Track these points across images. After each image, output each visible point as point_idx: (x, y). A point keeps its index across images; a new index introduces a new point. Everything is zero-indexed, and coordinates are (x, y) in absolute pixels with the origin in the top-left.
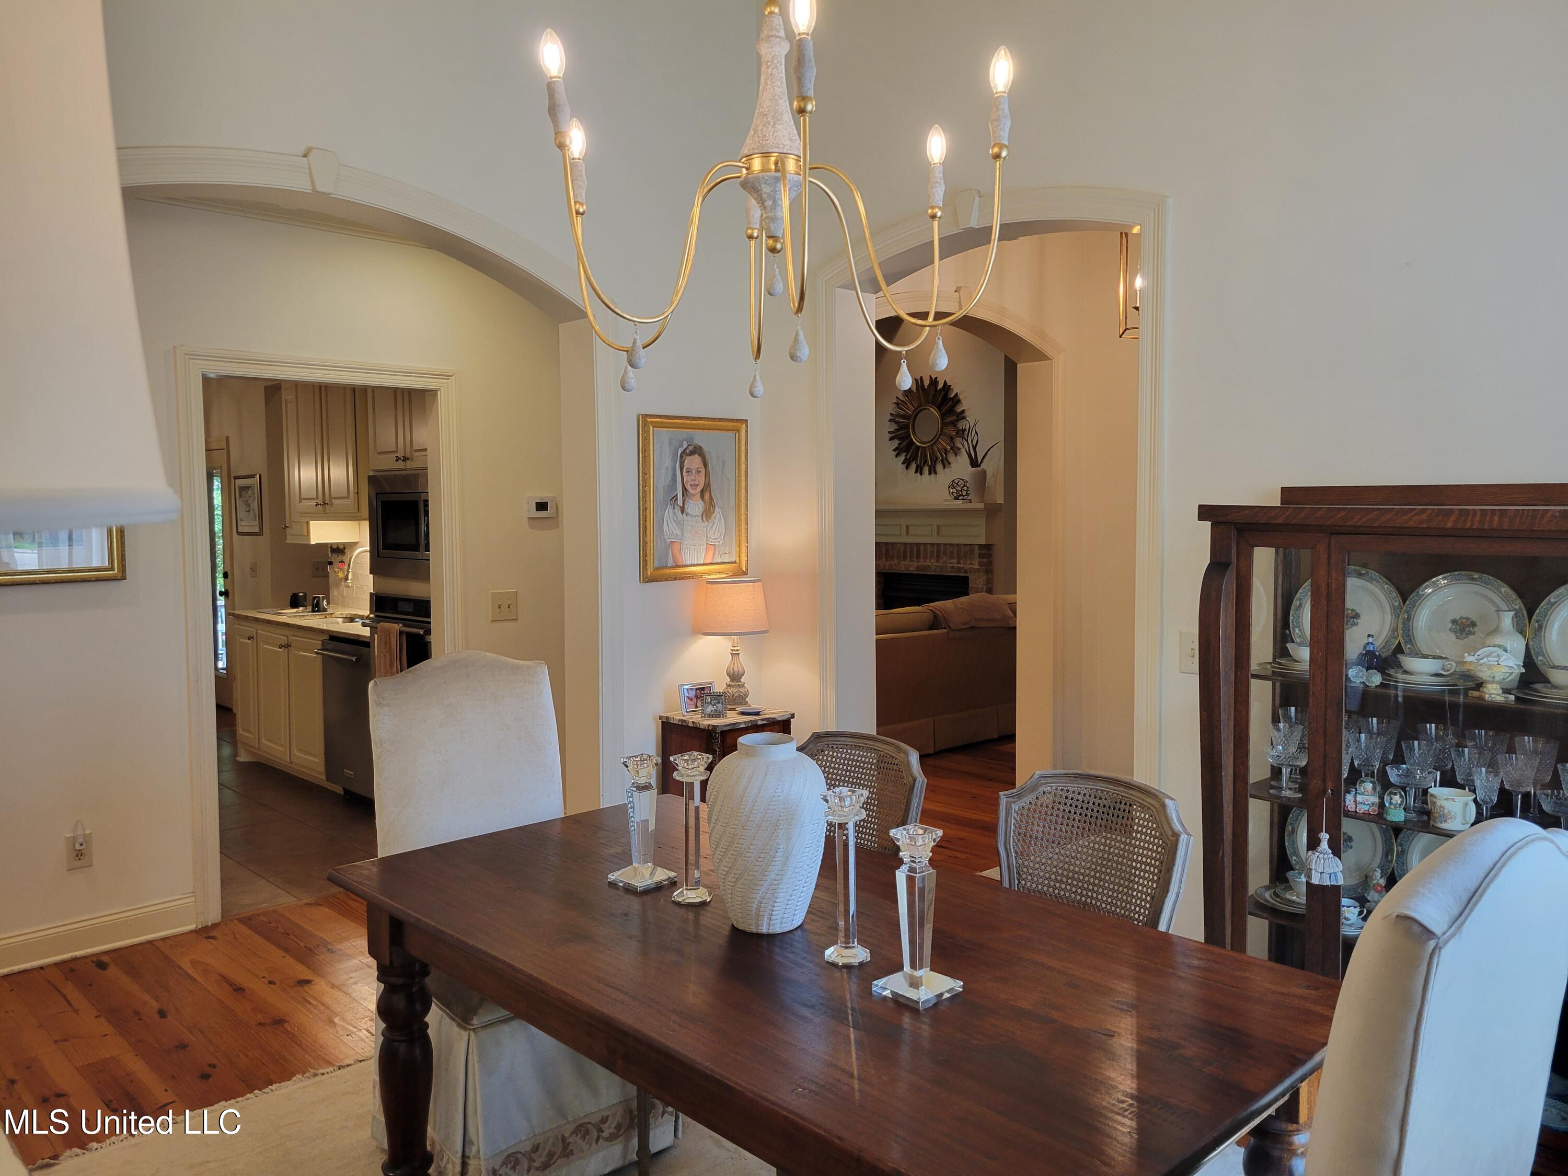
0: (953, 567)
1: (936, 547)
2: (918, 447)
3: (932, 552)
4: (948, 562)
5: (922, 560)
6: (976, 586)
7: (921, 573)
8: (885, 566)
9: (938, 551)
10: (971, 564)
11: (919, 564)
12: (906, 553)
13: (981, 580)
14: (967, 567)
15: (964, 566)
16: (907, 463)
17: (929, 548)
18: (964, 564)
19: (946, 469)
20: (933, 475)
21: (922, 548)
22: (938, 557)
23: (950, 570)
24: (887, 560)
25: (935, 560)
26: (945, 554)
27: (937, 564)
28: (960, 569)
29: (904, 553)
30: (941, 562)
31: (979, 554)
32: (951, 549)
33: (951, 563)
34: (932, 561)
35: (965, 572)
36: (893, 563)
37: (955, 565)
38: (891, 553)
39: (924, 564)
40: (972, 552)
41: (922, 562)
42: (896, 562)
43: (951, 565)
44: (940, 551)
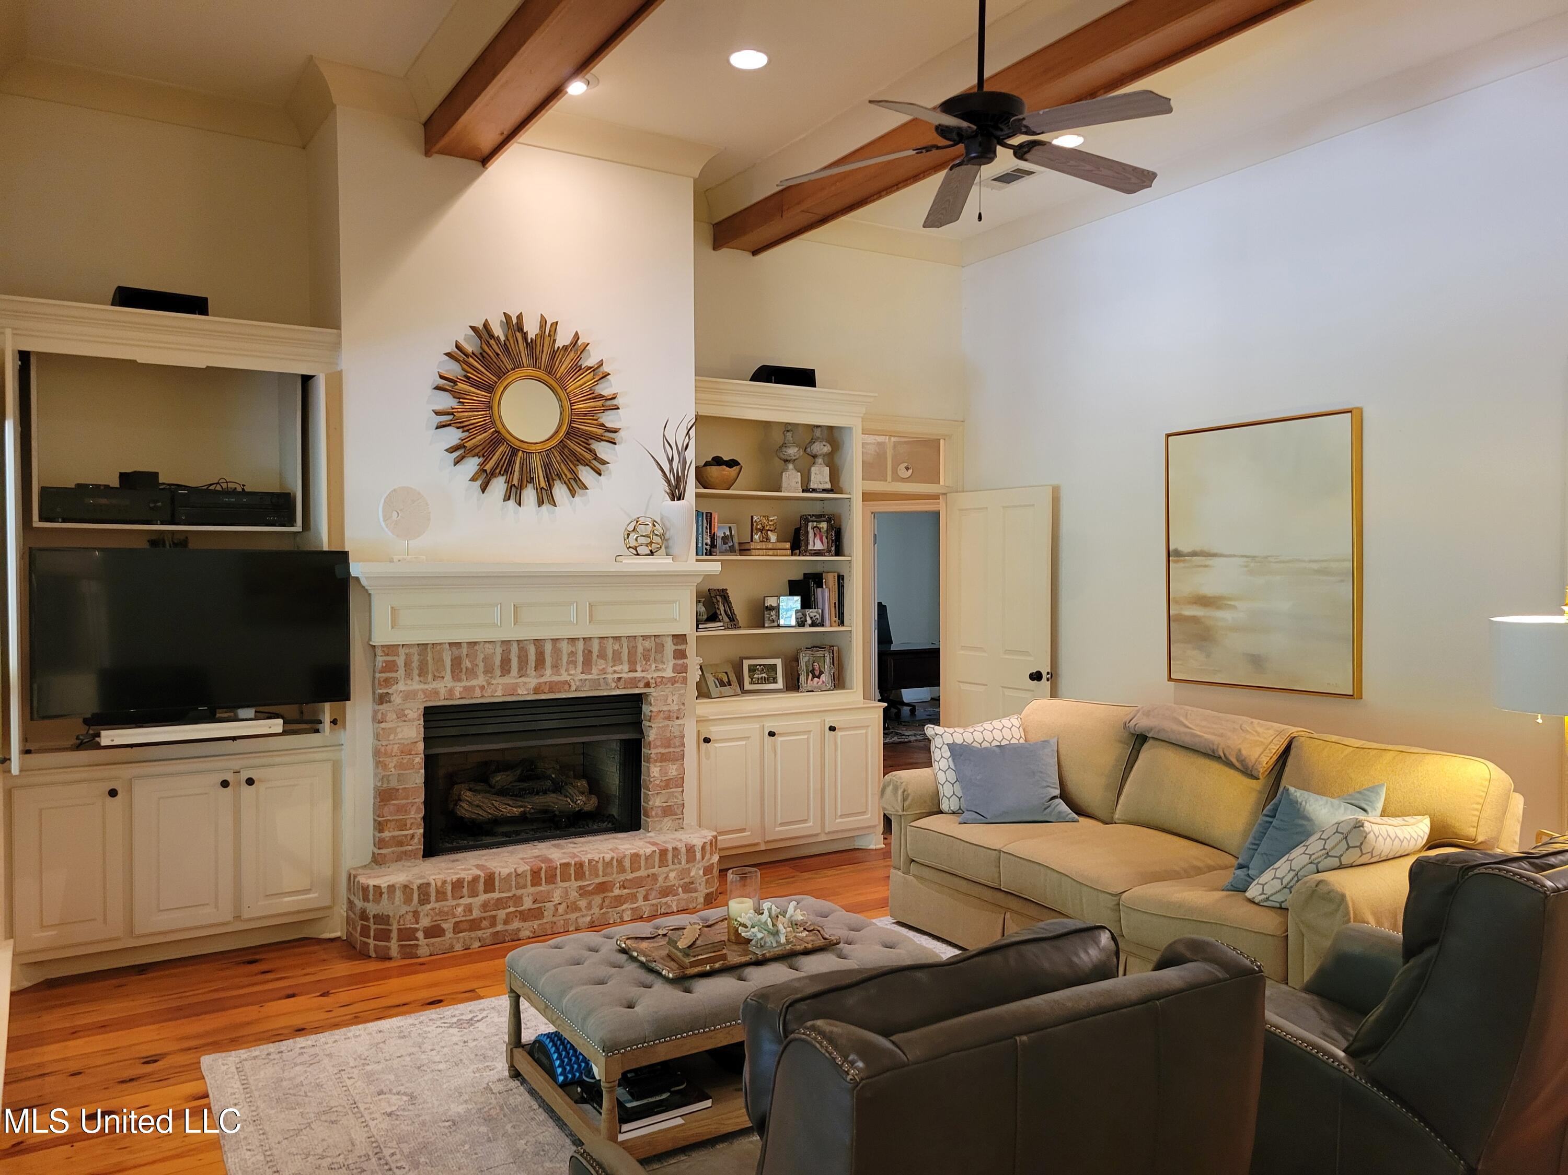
0: (620, 678)
1: (580, 645)
2: (514, 452)
3: (572, 654)
4: (610, 670)
5: (548, 672)
6: (665, 708)
7: (543, 697)
8: (451, 691)
9: (588, 653)
10: (657, 670)
11: (542, 680)
12: (510, 660)
13: (675, 698)
14: (649, 676)
15: (644, 674)
16: (485, 478)
17: (565, 647)
18: (643, 671)
19: (577, 498)
20: (546, 507)
21: (548, 647)
22: (587, 663)
23: (614, 685)
24: (456, 677)
25: (580, 669)
26: (602, 655)
27: (584, 677)
28: (634, 682)
29: (502, 661)
30: (594, 671)
31: (675, 651)
32: (616, 647)
33: (615, 672)
34: (572, 672)
35: (647, 685)
36: (474, 682)
37: (624, 675)
38: (467, 663)
39: (556, 678)
40: (660, 648)
41: (548, 676)
42: (481, 680)
43: (616, 676)
44: (590, 652)
